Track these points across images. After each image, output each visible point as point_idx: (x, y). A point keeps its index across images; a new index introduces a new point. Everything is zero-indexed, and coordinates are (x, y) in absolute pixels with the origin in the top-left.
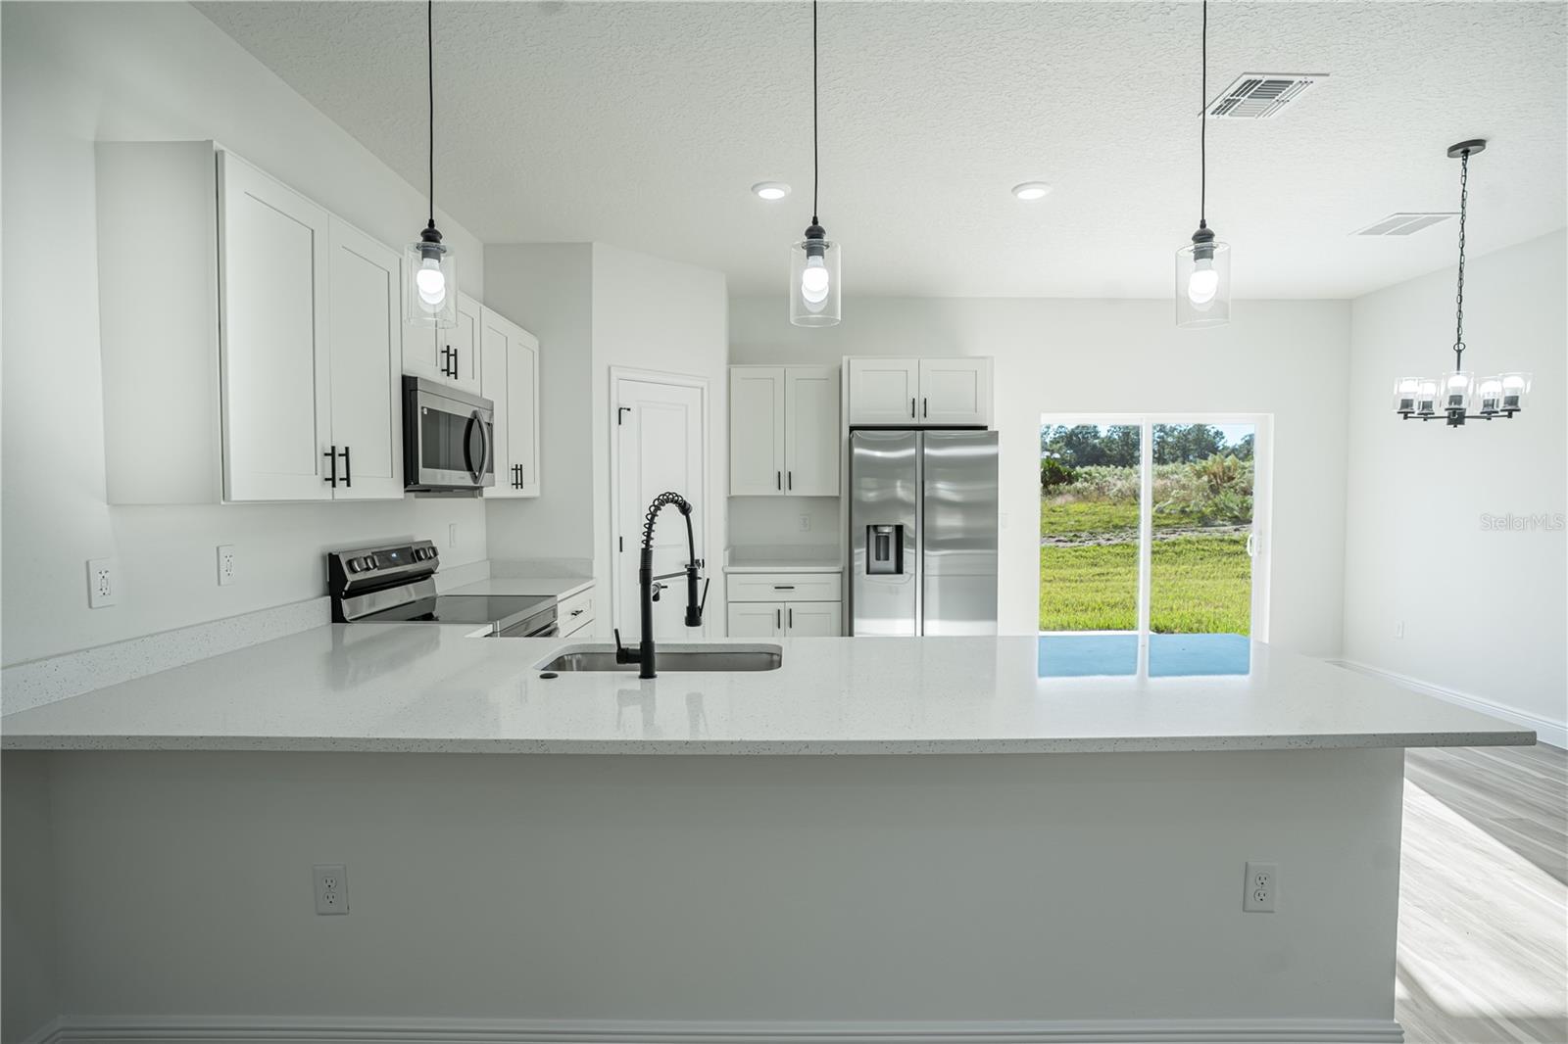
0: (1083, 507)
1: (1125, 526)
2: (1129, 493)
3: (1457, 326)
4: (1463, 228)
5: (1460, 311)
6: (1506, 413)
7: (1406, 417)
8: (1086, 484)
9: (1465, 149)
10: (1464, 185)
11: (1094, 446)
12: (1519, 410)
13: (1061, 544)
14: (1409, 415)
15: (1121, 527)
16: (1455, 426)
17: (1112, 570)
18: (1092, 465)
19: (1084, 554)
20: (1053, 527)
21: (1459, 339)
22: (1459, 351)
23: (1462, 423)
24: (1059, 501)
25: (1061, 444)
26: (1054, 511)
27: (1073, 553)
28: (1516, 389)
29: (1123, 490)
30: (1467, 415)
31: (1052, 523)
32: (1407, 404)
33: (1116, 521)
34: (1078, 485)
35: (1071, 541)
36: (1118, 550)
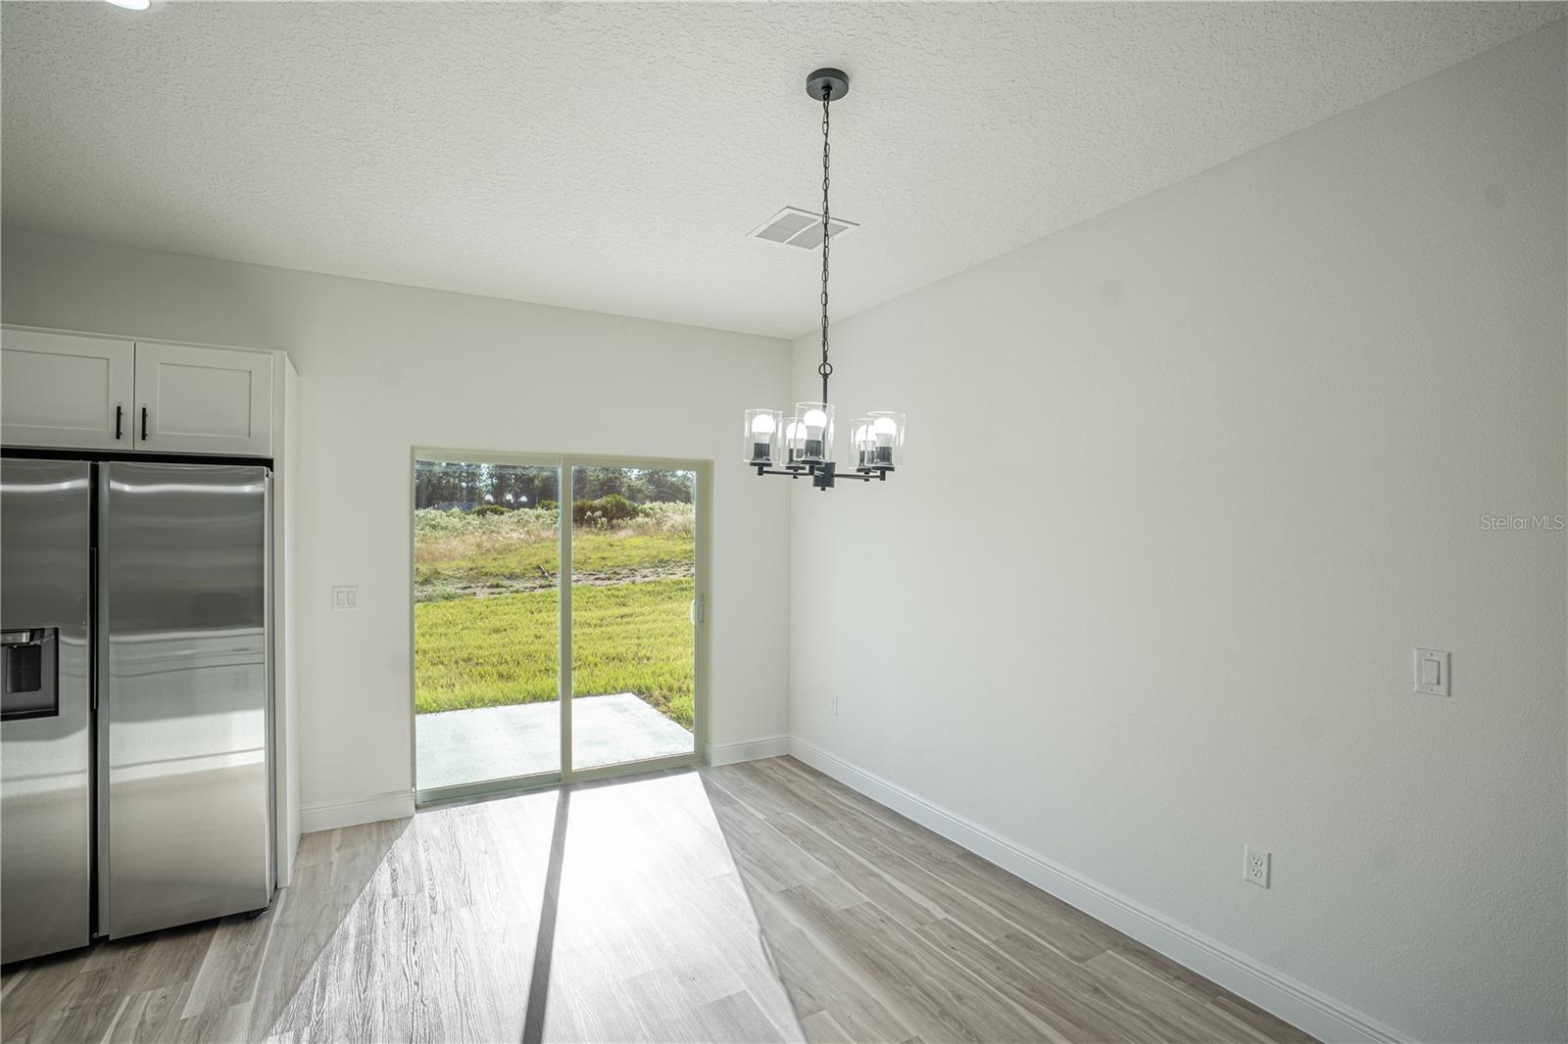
0: (639, 541)
1: (669, 560)
2: (680, 528)
3: (822, 339)
4: (826, 197)
5: (825, 316)
6: (878, 473)
7: (761, 472)
8: (646, 519)
9: (828, 84)
10: (826, 135)
11: (672, 484)
12: (892, 469)
13: (598, 582)
14: (765, 469)
15: (666, 562)
16: (823, 489)
17: (637, 610)
18: (656, 501)
19: (616, 593)
20: (603, 563)
21: (825, 358)
22: (825, 376)
23: (831, 485)
24: (622, 534)
25: (644, 480)
26: (611, 545)
27: (606, 592)
28: (889, 437)
29: (676, 525)
30: (836, 472)
31: (603, 558)
32: (761, 451)
33: (663, 556)
34: (640, 519)
35: (609, 579)
36: (650, 588)
